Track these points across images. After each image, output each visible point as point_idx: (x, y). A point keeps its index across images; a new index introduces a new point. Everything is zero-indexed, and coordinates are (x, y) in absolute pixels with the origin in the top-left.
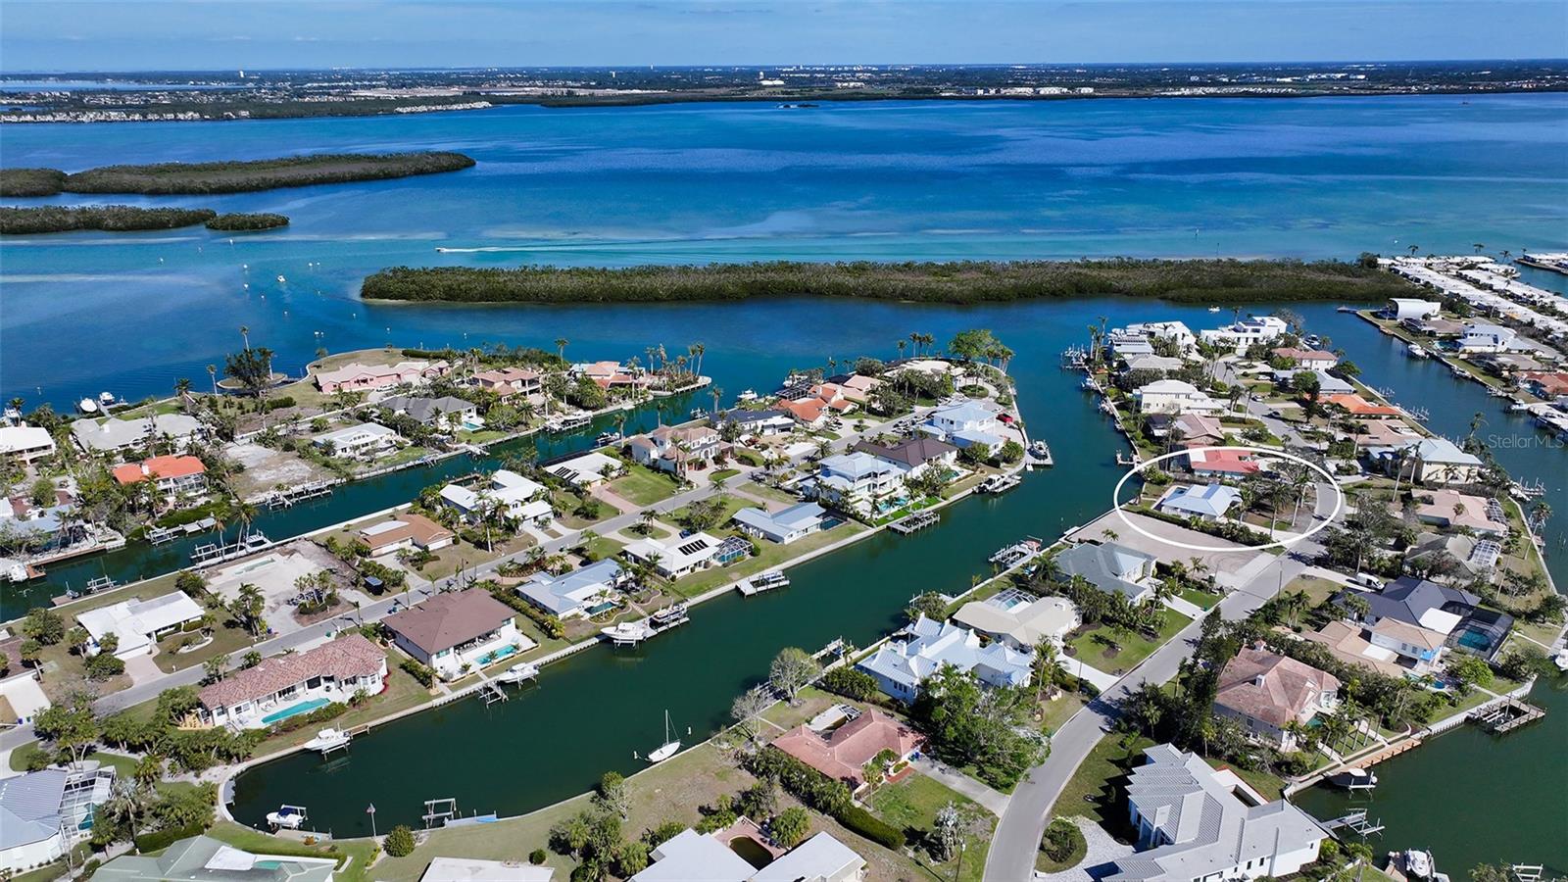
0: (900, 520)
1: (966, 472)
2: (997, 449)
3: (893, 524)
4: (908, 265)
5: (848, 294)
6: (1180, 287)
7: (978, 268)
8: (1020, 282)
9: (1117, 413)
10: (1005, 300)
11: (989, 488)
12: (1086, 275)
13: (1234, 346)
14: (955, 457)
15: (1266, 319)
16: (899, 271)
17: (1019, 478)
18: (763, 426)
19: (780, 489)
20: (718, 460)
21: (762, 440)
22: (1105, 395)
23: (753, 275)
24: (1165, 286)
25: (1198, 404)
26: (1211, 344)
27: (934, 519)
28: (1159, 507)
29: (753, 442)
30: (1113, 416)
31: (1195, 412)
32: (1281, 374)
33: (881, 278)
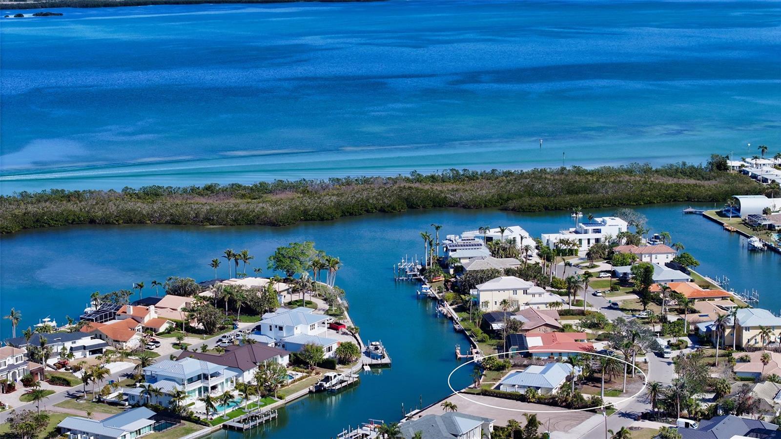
0: (237, 419)
1: (300, 375)
2: (331, 352)
3: (229, 423)
4: (209, 189)
5: (141, 222)
6: (521, 197)
7: (293, 187)
8: (343, 199)
9: (455, 315)
10: (327, 219)
11: (326, 385)
12: (417, 189)
13: (576, 248)
14: (288, 361)
15: (606, 218)
16: (200, 194)
17: (357, 376)
18: (71, 349)
19: (103, 402)
20: (27, 382)
21: (72, 362)
22: (442, 301)
23: (23, 206)
24: (505, 197)
25: (537, 299)
26: (552, 247)
27: (272, 416)
28: (498, 387)
29: (63, 365)
30: (452, 318)
31: (535, 307)
32: (621, 270)
33: (179, 202)
